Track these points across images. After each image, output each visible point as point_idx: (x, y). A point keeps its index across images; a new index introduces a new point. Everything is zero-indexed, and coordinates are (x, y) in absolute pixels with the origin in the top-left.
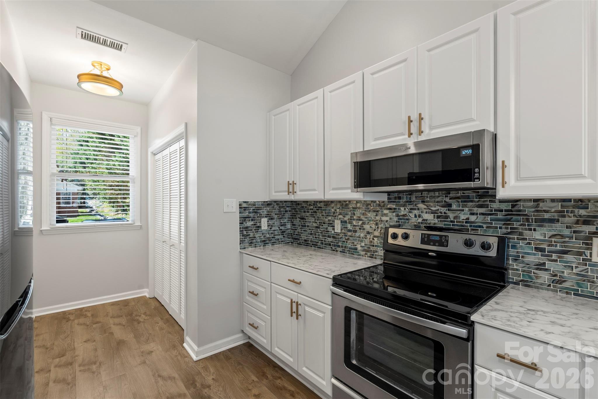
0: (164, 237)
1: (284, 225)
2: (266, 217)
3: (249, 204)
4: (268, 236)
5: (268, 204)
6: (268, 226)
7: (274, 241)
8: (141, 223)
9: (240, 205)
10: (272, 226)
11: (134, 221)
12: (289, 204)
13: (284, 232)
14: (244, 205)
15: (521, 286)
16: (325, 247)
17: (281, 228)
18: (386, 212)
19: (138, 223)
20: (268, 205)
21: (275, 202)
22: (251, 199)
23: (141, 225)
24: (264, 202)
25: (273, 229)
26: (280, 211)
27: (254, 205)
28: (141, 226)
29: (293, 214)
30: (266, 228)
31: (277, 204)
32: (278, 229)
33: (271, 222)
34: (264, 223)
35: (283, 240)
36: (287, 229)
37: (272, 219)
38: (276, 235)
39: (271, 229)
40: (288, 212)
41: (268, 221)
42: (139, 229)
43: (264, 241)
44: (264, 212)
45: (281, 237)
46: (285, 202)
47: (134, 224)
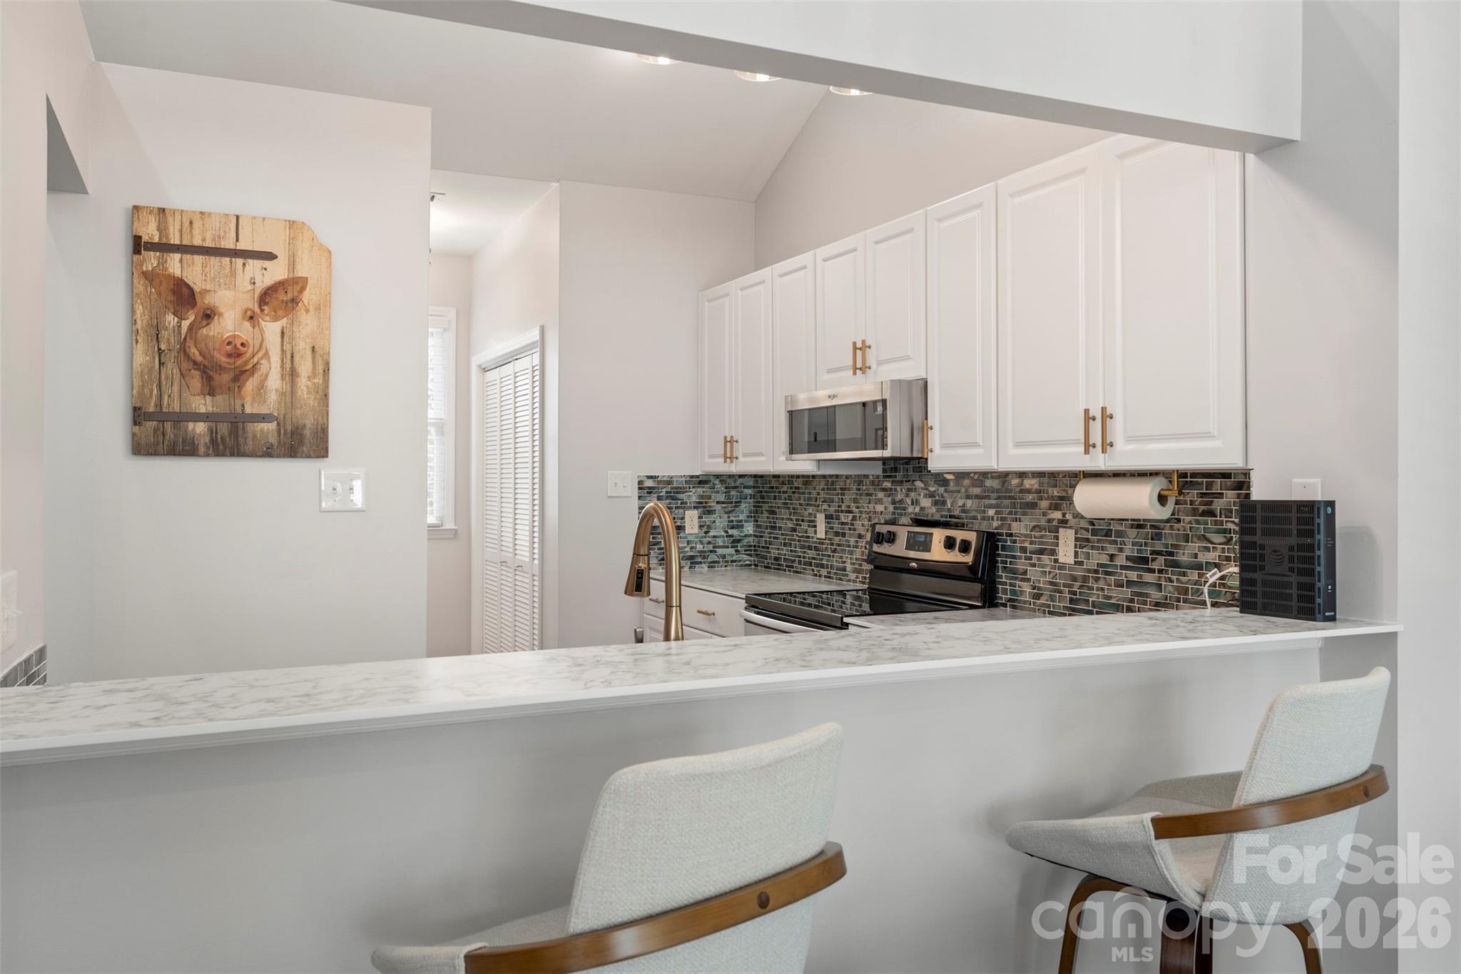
0: (503, 553)
1: (739, 526)
2: (695, 508)
3: (659, 482)
4: (699, 547)
5: (702, 481)
6: (701, 527)
7: (713, 557)
8: (455, 526)
9: (640, 482)
10: (709, 527)
11: (441, 518)
12: (751, 482)
13: (739, 541)
14: (649, 483)
15: (1008, 608)
16: (804, 569)
17: (730, 532)
18: (881, 495)
19: (450, 525)
20: (700, 482)
21: (717, 476)
22: (663, 471)
23: (456, 528)
24: (692, 477)
25: (712, 533)
26: (728, 497)
27: (669, 482)
28: (456, 530)
29: (757, 502)
30: (696, 530)
31: (722, 482)
32: (723, 533)
33: (707, 519)
34: (692, 520)
35: (734, 558)
36: (746, 536)
37: (710, 512)
38: (719, 547)
39: (706, 532)
40: (748, 498)
41: (700, 517)
42: (452, 536)
43: (692, 557)
44: (693, 496)
45: (731, 551)
46: (741, 476)
47: (442, 526)
